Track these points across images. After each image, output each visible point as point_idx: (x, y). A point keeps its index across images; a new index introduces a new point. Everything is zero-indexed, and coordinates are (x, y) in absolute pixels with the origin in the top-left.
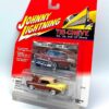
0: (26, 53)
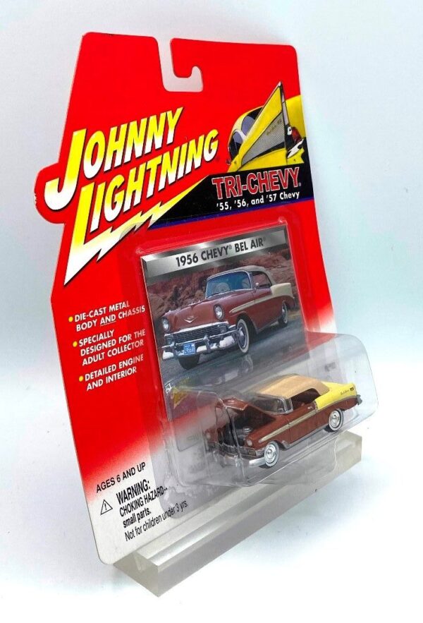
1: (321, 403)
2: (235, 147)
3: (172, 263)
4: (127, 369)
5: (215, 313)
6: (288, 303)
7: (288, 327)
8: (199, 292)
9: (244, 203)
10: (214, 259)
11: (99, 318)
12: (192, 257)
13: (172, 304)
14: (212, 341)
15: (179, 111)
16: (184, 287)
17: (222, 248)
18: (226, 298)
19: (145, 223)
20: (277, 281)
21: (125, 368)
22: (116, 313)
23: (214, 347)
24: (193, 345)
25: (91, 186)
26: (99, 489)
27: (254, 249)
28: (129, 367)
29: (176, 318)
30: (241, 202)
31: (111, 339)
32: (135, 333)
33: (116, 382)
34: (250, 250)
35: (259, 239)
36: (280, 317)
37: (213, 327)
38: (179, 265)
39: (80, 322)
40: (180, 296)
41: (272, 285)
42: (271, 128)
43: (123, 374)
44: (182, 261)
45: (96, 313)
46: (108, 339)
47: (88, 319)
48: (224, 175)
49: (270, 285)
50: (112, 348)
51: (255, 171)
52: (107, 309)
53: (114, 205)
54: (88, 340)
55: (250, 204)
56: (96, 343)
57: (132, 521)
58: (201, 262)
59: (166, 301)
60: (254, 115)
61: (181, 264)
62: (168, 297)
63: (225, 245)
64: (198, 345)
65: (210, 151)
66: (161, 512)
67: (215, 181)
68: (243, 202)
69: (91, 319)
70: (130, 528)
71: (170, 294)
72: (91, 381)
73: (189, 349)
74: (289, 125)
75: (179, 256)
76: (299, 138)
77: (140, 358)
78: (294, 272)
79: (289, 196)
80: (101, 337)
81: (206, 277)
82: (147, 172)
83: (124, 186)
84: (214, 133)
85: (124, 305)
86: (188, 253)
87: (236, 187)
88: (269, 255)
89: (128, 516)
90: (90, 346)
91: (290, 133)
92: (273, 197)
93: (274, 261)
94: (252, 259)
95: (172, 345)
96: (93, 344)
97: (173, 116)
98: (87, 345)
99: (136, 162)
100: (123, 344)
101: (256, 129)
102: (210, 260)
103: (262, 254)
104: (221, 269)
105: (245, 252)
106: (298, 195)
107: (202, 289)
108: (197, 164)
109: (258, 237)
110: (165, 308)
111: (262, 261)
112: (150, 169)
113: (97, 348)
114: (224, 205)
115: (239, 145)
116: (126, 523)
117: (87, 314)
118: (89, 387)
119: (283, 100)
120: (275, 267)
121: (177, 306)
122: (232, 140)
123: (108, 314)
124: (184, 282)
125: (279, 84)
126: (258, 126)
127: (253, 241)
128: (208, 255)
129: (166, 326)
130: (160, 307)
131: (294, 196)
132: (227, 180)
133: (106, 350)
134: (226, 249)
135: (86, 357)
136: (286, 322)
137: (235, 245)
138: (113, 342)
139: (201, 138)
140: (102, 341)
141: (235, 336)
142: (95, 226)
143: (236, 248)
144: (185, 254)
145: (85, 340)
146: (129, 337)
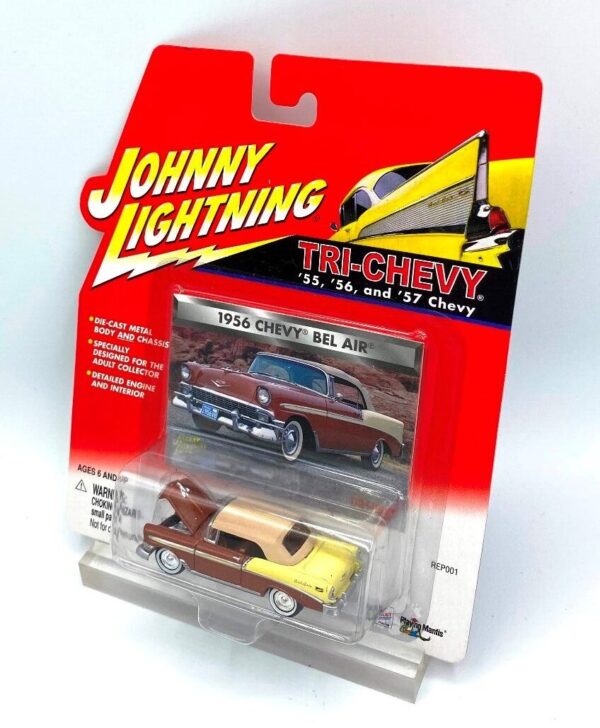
0: (137, 349)
1: (255, 565)
2: (354, 210)
3: (212, 315)
4: (136, 390)
5: (257, 394)
6: (389, 445)
7: (377, 474)
8: (240, 361)
9: (349, 288)
10: (274, 336)
11: (118, 331)
12: (241, 320)
13: (200, 356)
14: (242, 421)
15: (267, 147)
16: (221, 347)
17: (291, 328)
18: (280, 386)
19: (189, 261)
20: (378, 408)
21: (132, 388)
22: (137, 335)
23: (244, 428)
24: (215, 411)
25: (135, 206)
26: (79, 468)
27: (347, 351)
28: (136, 389)
29: (201, 373)
30: (344, 284)
31: (125, 355)
32: (152, 363)
33: (120, 395)
34: (339, 349)
35: (361, 342)
36: (367, 454)
37: (249, 407)
38: (221, 321)
39: (99, 326)
40: (212, 353)
41: (366, 408)
42: (441, 197)
43: (129, 392)
44: (226, 319)
45: (116, 325)
46: (122, 354)
47: (106, 326)
48: (320, 242)
49: (363, 407)
50: (124, 363)
51: (385, 252)
52: (128, 327)
53: (156, 231)
54: (103, 345)
55: (361, 293)
56: (110, 351)
57: (101, 515)
58: (252, 330)
59: (193, 350)
60: (408, 174)
61: (224, 321)
62: (198, 348)
63: (298, 327)
64: (221, 414)
65: (306, 205)
66: (130, 532)
67: (302, 244)
68: (348, 284)
69: (111, 328)
70: (96, 519)
71: (200, 345)
72: (97, 380)
73: (210, 412)
74: (486, 201)
75: (224, 312)
76: (505, 227)
77: (152, 388)
78: (415, 412)
79: (451, 306)
80: (116, 348)
81: (256, 350)
82: (205, 209)
83: (172, 216)
84: (319, 184)
85: (146, 331)
86: (237, 314)
87: (339, 263)
88: (373, 370)
89: (100, 509)
90: (103, 350)
91: (482, 214)
92: (413, 298)
93: (381, 381)
94: (342, 362)
95: (189, 396)
96: (106, 350)
97: (257, 152)
98: (100, 348)
99: (192, 194)
100: (136, 366)
101: (408, 194)
102: (268, 334)
103: (362, 363)
104: (281, 351)
105: (329, 347)
106: (471, 311)
107: (246, 361)
108: (280, 216)
109: (359, 339)
110: (189, 356)
111: (357, 371)
112: (209, 206)
113: (108, 355)
114: (311, 278)
115: (362, 210)
116: (94, 512)
117: (107, 321)
118: (94, 384)
119: (484, 159)
120: (380, 389)
121: (206, 362)
122: (351, 200)
123: (127, 331)
124: (224, 341)
125: (481, 134)
126: (414, 189)
127: (348, 340)
128: (266, 327)
129: (185, 375)
130: (184, 352)
131: (461, 310)
132: (324, 249)
133: (117, 362)
134: (298, 332)
135: (98, 358)
136: (376, 466)
137: (315, 333)
138: (126, 359)
139: (295, 187)
140: (115, 352)
141: (279, 434)
142: (132, 245)
143: (315, 337)
144: (233, 314)
145: (100, 344)
146: (144, 363)
